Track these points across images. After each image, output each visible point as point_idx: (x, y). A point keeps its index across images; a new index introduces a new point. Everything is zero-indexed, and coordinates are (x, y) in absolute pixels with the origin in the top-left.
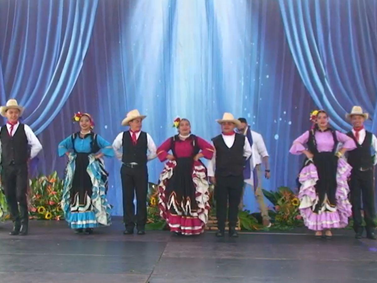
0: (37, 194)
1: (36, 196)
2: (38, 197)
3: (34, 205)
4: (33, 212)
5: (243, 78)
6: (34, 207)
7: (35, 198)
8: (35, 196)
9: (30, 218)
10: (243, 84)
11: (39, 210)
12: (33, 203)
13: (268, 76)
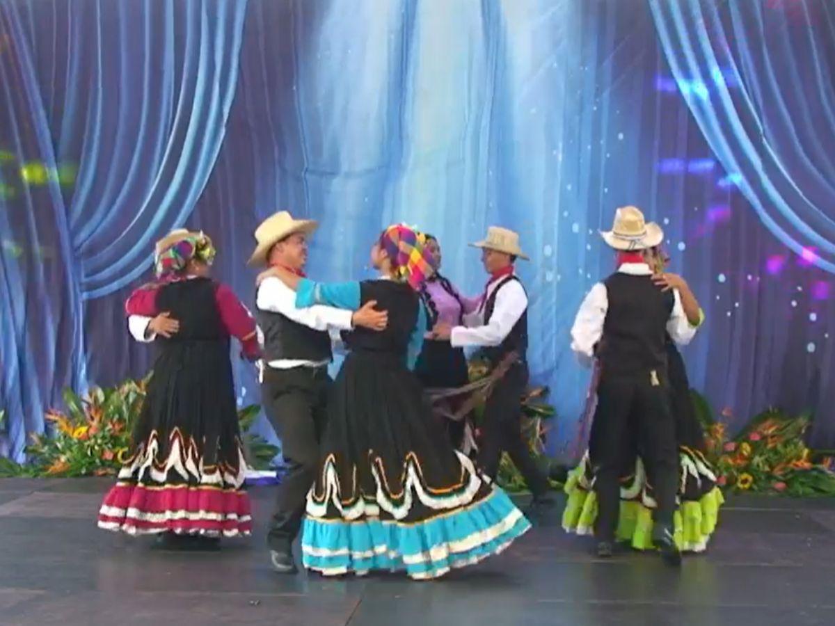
0: (115, 420)
1: (114, 426)
2: (117, 427)
3: (110, 445)
4: (106, 460)
5: (560, 145)
6: (109, 448)
7: (109, 430)
8: (110, 426)
9: (101, 472)
10: (560, 158)
11: (119, 456)
12: (106, 441)
13: (621, 136)
